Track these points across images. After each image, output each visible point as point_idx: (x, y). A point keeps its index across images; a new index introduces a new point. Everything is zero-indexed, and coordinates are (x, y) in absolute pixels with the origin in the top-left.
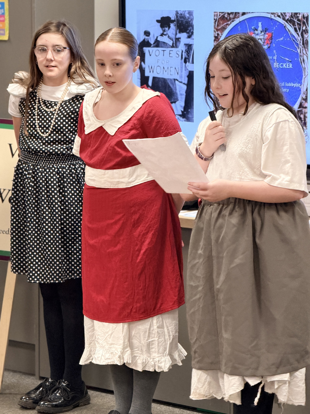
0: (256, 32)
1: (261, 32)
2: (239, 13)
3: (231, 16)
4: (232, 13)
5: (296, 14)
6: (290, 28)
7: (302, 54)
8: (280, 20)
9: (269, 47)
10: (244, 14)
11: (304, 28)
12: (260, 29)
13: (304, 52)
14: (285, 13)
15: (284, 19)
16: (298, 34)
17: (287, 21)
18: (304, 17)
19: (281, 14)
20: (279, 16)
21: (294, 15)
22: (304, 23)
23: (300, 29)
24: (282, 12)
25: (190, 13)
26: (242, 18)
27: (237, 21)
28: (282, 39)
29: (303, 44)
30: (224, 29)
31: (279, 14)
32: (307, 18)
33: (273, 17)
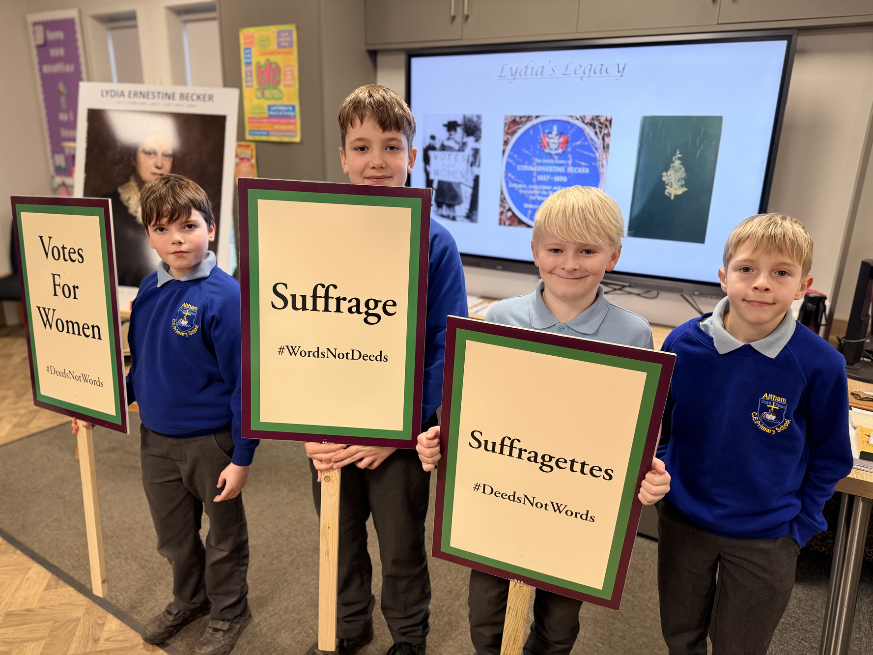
0: (550, 136)
1: (556, 135)
2: (531, 116)
3: (524, 119)
4: (524, 117)
5: (598, 116)
6: (589, 131)
7: (601, 159)
8: (579, 123)
9: (564, 152)
10: (537, 117)
11: (606, 132)
12: (555, 132)
13: (604, 156)
14: (584, 116)
15: (583, 122)
16: (598, 138)
17: (586, 124)
18: (607, 120)
19: (581, 117)
20: (578, 119)
21: (596, 118)
22: (606, 126)
23: (601, 132)
24: (582, 114)
25: (479, 117)
26: (534, 122)
27: (529, 125)
28: (579, 143)
29: (604, 148)
30: (514, 132)
31: (578, 117)
32: (610, 121)
33: (570, 120)
